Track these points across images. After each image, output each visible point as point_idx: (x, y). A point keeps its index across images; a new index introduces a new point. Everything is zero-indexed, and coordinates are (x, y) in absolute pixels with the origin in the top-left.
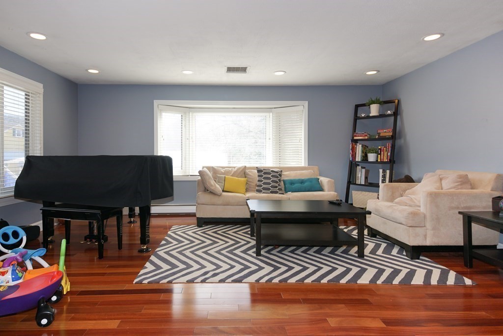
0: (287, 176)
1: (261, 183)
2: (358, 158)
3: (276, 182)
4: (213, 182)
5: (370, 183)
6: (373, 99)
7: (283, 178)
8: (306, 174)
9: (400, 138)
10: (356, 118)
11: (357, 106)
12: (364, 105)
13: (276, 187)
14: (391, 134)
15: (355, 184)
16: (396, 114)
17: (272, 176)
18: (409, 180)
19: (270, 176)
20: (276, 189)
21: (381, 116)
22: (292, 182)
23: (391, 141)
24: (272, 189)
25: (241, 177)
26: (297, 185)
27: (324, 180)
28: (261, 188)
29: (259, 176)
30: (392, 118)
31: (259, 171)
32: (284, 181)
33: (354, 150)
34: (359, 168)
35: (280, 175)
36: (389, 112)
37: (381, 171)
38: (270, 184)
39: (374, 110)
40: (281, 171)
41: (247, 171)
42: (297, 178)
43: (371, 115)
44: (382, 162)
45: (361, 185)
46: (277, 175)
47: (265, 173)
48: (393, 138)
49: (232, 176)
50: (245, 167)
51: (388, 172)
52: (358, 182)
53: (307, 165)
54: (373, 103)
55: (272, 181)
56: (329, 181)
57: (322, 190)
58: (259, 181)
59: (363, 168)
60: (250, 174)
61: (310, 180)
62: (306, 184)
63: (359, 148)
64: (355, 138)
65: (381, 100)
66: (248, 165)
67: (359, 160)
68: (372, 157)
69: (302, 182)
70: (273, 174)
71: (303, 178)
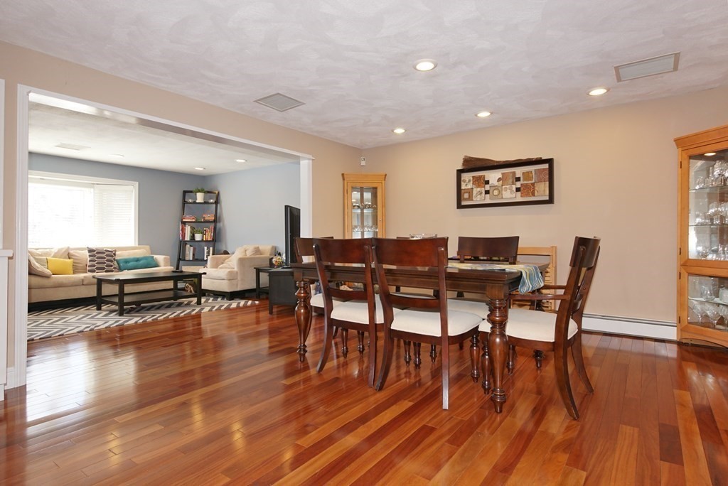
0: (120, 255)
1: (94, 263)
2: (187, 238)
3: (111, 261)
5: (197, 259)
6: (199, 188)
7: (117, 258)
8: (142, 252)
9: (220, 222)
10: (184, 202)
11: (185, 192)
12: (191, 192)
13: (112, 266)
14: (213, 218)
15: (184, 260)
16: (217, 202)
17: (107, 255)
19: (104, 255)
20: (112, 268)
21: (205, 203)
22: (127, 261)
23: (213, 224)
24: (107, 269)
25: (65, 258)
26: (131, 264)
27: (160, 258)
28: (94, 268)
29: (90, 256)
30: (214, 205)
31: (91, 251)
32: (118, 261)
33: (183, 230)
34: (188, 246)
35: (115, 254)
36: (212, 201)
37: (206, 248)
38: (104, 263)
39: (200, 197)
40: (115, 251)
41: (71, 252)
42: (132, 257)
43: (197, 201)
44: (207, 241)
45: (189, 261)
46: (112, 254)
47: (98, 253)
48: (215, 221)
49: (53, 257)
50: (69, 248)
51: (211, 248)
52: (187, 258)
53: (137, 245)
54: (199, 191)
55: (107, 261)
56: (165, 258)
57: (157, 265)
58: (90, 261)
59: (191, 246)
60: (76, 254)
61: (145, 258)
62: (142, 262)
63: (188, 229)
64: (184, 220)
65: (206, 190)
66: (71, 247)
67: (188, 239)
68: (198, 237)
69: (138, 260)
70: (107, 253)
71: (138, 257)
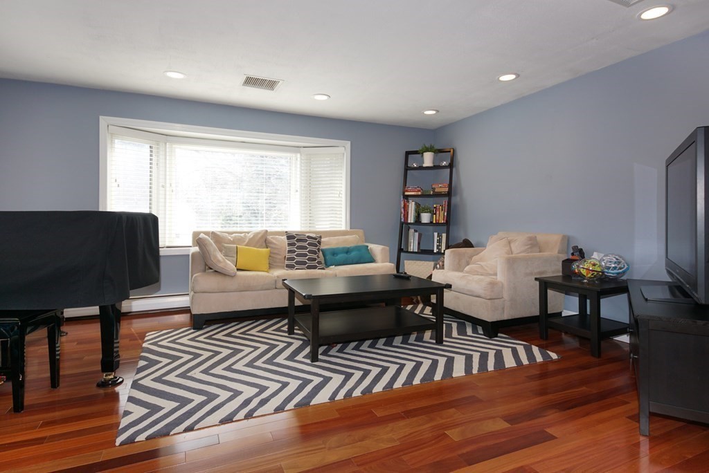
0: (328, 243)
1: (293, 255)
2: (411, 219)
3: (314, 253)
4: (220, 256)
5: (423, 250)
6: (427, 146)
7: (323, 247)
8: (353, 240)
9: (455, 195)
10: (407, 168)
11: (408, 153)
12: (416, 152)
13: (315, 260)
14: (447, 190)
15: (407, 252)
16: (451, 166)
17: (309, 244)
18: (467, 244)
19: (305, 244)
20: (315, 263)
21: (436, 167)
22: (334, 252)
23: (447, 199)
24: (309, 263)
25: (261, 247)
26: (340, 257)
27: (376, 249)
28: (293, 263)
29: (289, 245)
30: (449, 170)
31: (290, 237)
32: (323, 251)
33: (406, 208)
34: (412, 231)
35: (319, 242)
36: (444, 163)
37: (436, 234)
38: (306, 255)
39: (428, 159)
40: (321, 237)
41: (269, 237)
42: (341, 246)
43: (425, 165)
44: (438, 224)
45: (413, 252)
46: (315, 242)
47: (299, 240)
48: (449, 194)
49: (246, 245)
50: (267, 231)
51: (444, 235)
52: (411, 249)
53: (348, 229)
54: (427, 150)
55: (309, 252)
56: (383, 249)
57: (372, 260)
58: (289, 251)
59: (416, 231)
60: (274, 241)
61: (358, 248)
62: (353, 254)
63: (412, 206)
64: (407, 193)
65: (437, 147)
66: (269, 230)
67: (412, 222)
68: (425, 218)
69: (348, 251)
70: (310, 241)
71: (348, 246)
